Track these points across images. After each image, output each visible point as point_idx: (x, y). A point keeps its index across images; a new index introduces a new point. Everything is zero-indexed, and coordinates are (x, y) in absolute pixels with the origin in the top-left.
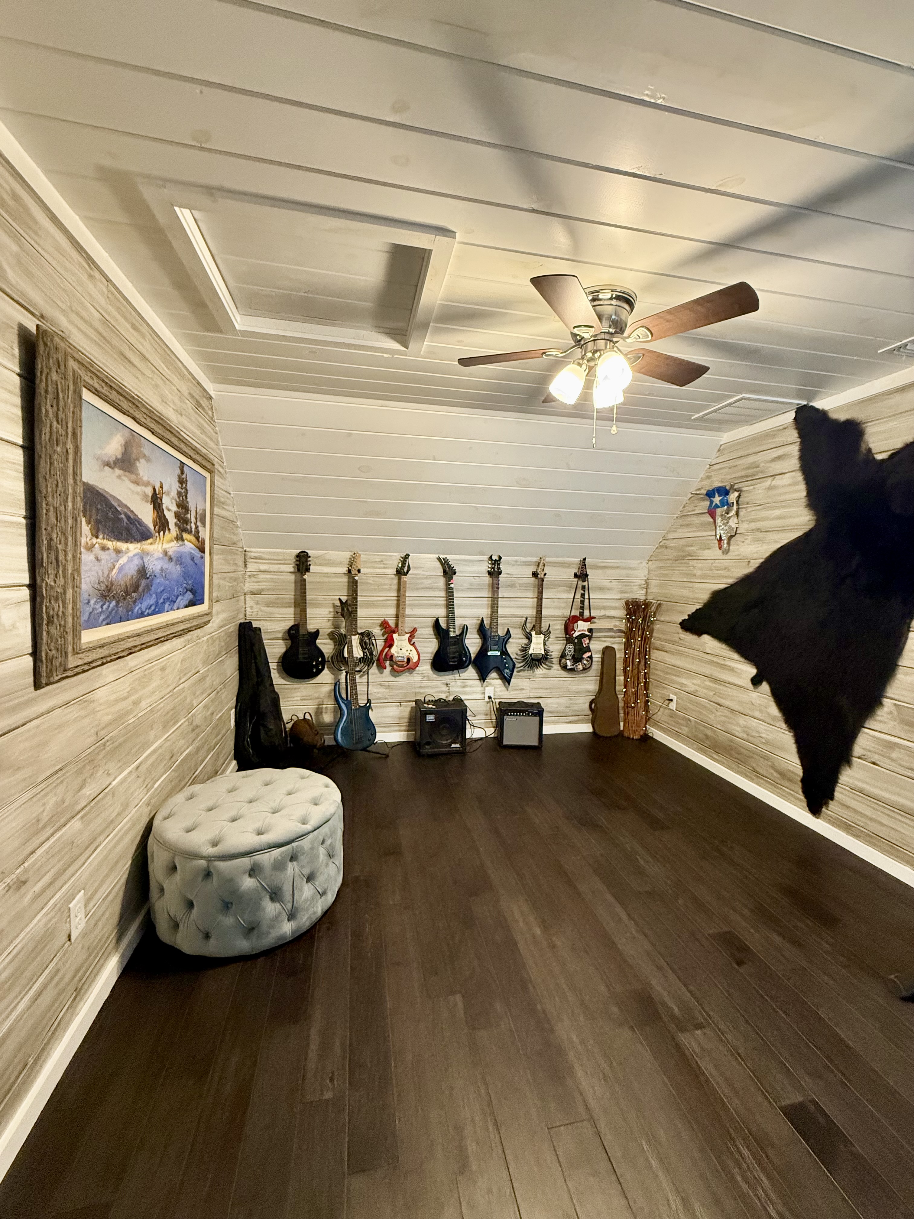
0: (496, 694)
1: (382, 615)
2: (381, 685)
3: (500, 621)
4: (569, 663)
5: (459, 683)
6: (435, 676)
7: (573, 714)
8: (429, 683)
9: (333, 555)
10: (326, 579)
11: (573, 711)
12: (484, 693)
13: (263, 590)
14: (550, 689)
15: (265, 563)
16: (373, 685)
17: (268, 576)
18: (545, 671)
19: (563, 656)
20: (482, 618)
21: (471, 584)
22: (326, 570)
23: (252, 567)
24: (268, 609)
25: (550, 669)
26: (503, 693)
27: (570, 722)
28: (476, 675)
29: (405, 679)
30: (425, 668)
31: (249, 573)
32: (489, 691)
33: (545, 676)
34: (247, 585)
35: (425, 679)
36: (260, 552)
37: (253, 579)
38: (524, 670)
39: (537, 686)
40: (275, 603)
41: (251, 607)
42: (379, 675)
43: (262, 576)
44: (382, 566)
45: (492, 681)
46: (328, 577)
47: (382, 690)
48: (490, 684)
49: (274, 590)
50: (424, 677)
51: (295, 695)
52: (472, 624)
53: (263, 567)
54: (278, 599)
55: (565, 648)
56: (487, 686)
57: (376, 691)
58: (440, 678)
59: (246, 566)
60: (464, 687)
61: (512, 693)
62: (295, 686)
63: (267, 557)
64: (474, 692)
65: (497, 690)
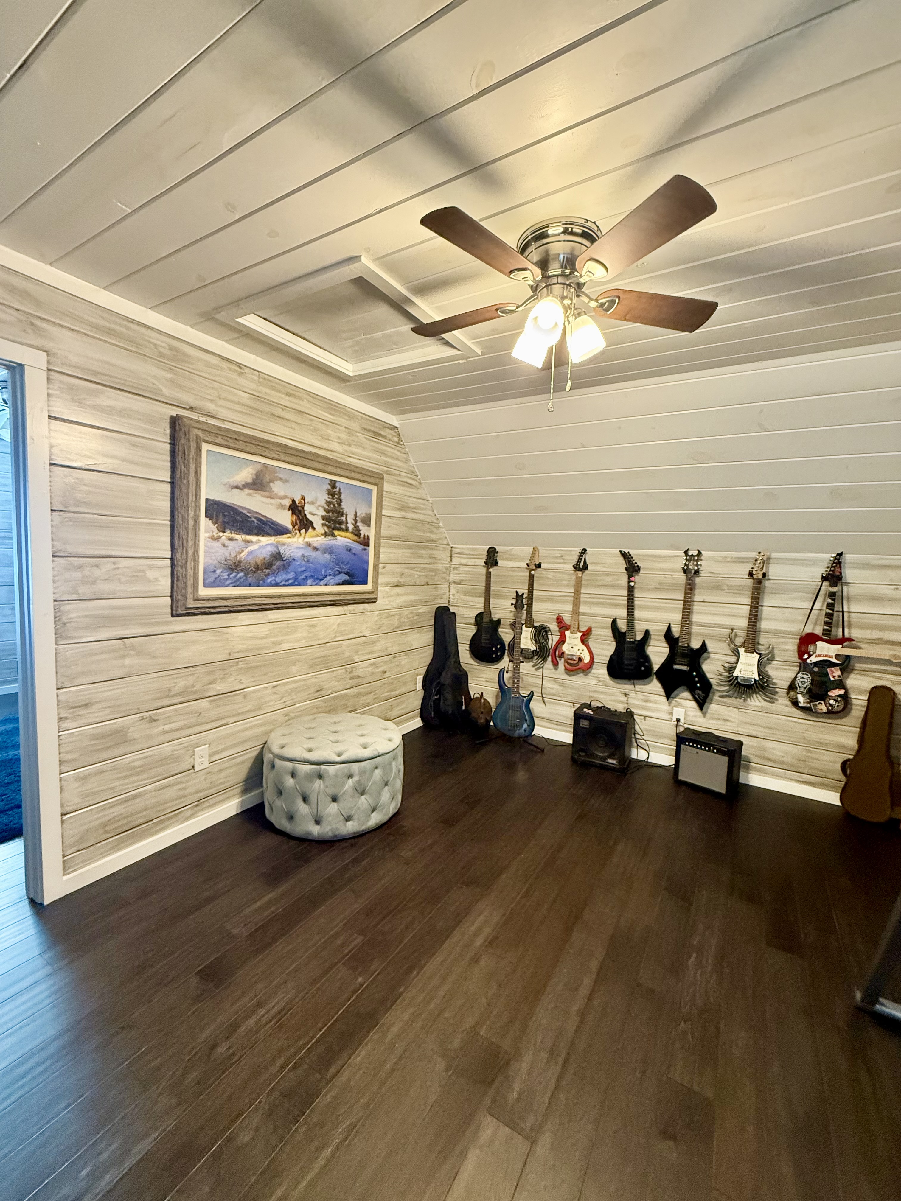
0: (688, 719)
1: (558, 610)
2: (555, 681)
3: (695, 629)
4: (801, 699)
5: (640, 695)
6: (612, 682)
7: (810, 772)
8: (605, 689)
9: (517, 550)
10: (511, 573)
11: (810, 768)
12: (671, 714)
13: (462, 581)
14: (771, 728)
15: (465, 558)
16: (548, 681)
17: (467, 569)
18: (764, 703)
19: (792, 687)
20: (670, 624)
21: (660, 584)
22: (511, 564)
23: (456, 561)
24: (465, 597)
25: (772, 702)
26: (698, 719)
27: (804, 782)
28: (662, 690)
29: (578, 680)
30: (601, 671)
31: (453, 566)
32: (678, 713)
33: (763, 710)
34: (452, 576)
35: (601, 683)
36: (463, 548)
37: (456, 571)
38: (730, 697)
39: (748, 720)
40: (469, 592)
41: (454, 595)
42: (554, 671)
43: (463, 569)
44: (562, 561)
45: (683, 702)
46: (512, 571)
47: (556, 687)
48: (680, 705)
49: (469, 581)
50: (600, 681)
51: (482, 675)
52: (658, 630)
53: (464, 561)
54: (473, 589)
55: (796, 677)
56: (675, 707)
57: (550, 686)
58: (619, 686)
59: (451, 560)
60: (646, 701)
61: (711, 721)
62: (482, 668)
63: (467, 552)
64: (658, 710)
65: (689, 713)
